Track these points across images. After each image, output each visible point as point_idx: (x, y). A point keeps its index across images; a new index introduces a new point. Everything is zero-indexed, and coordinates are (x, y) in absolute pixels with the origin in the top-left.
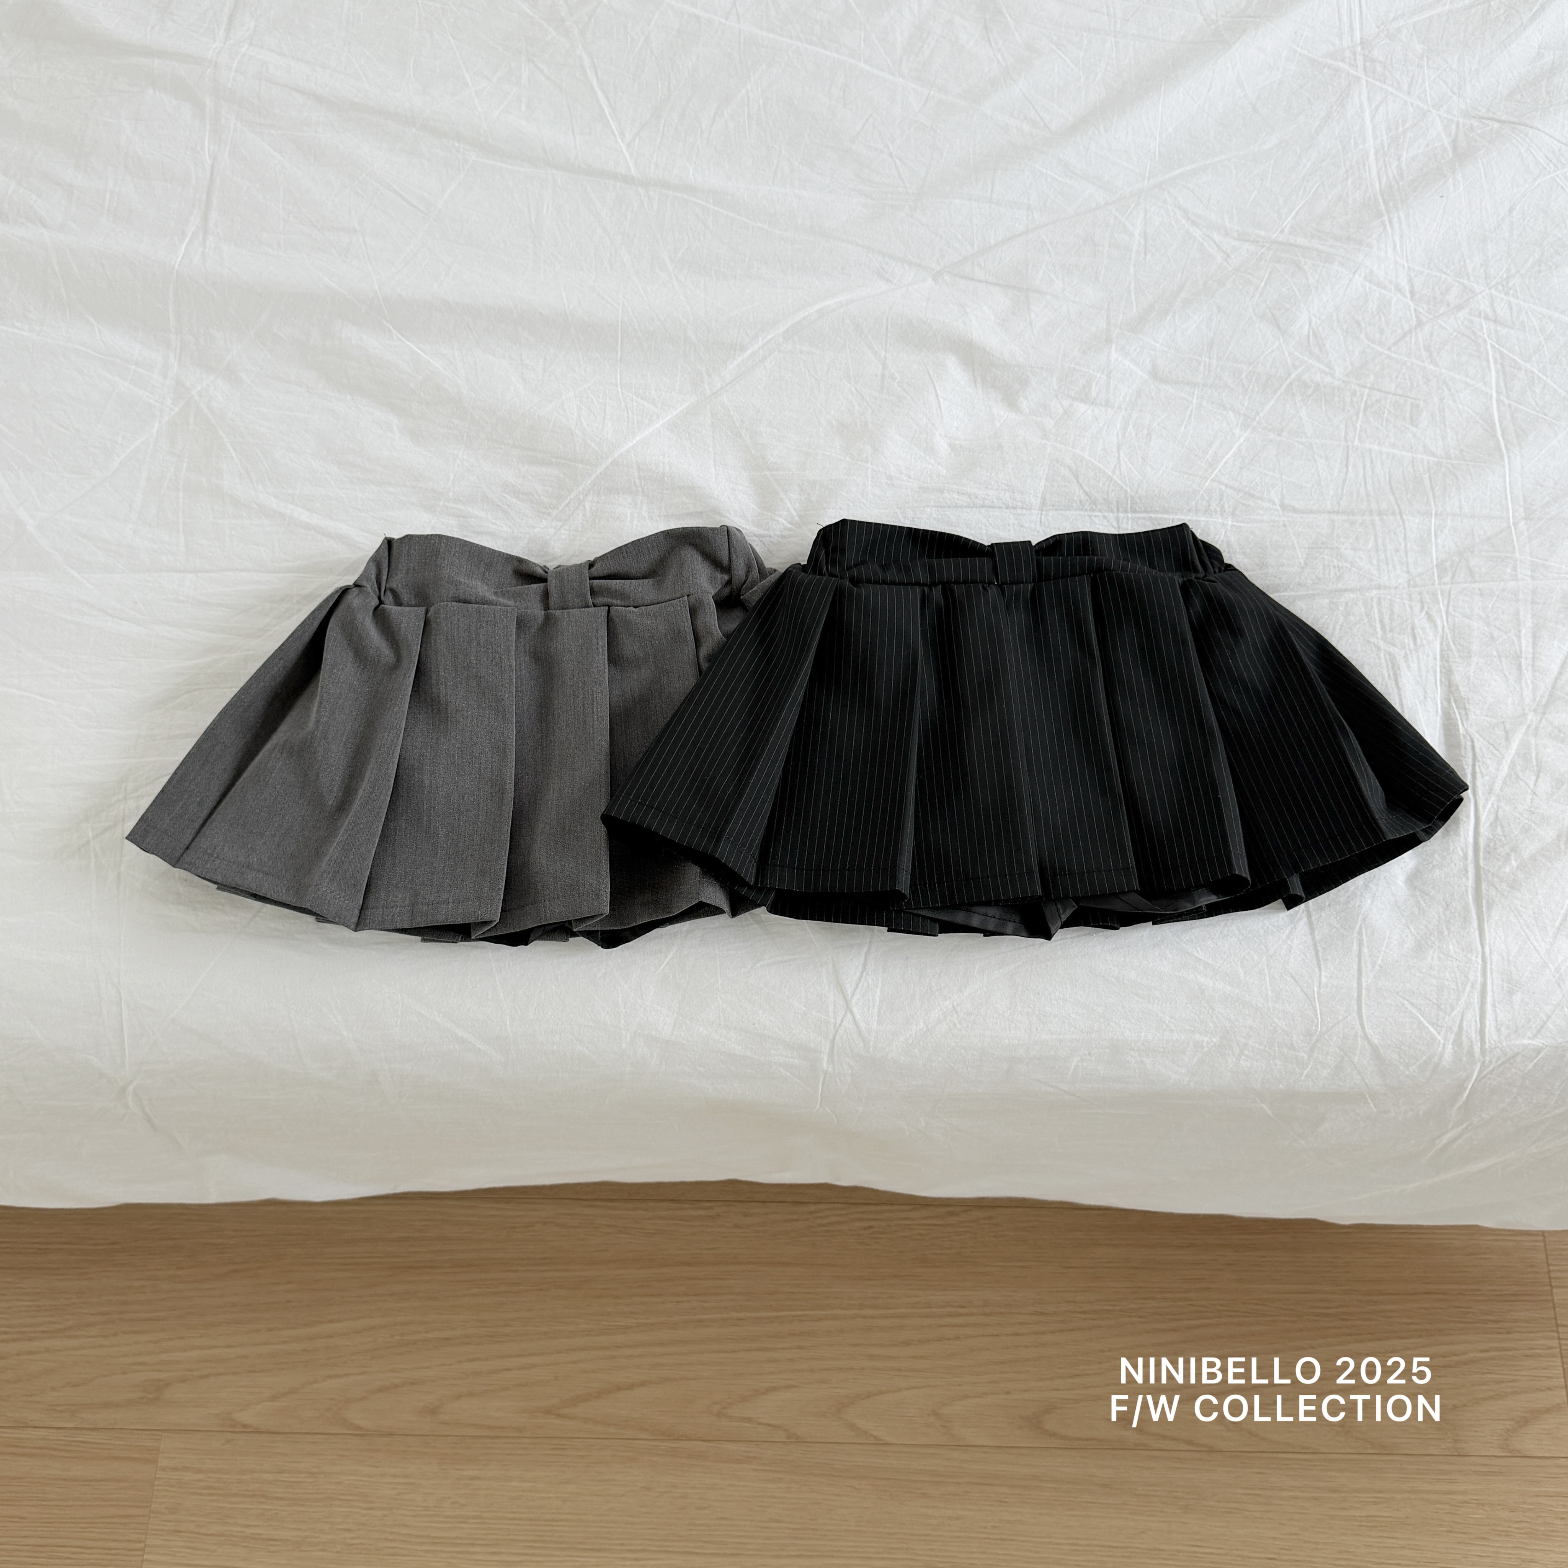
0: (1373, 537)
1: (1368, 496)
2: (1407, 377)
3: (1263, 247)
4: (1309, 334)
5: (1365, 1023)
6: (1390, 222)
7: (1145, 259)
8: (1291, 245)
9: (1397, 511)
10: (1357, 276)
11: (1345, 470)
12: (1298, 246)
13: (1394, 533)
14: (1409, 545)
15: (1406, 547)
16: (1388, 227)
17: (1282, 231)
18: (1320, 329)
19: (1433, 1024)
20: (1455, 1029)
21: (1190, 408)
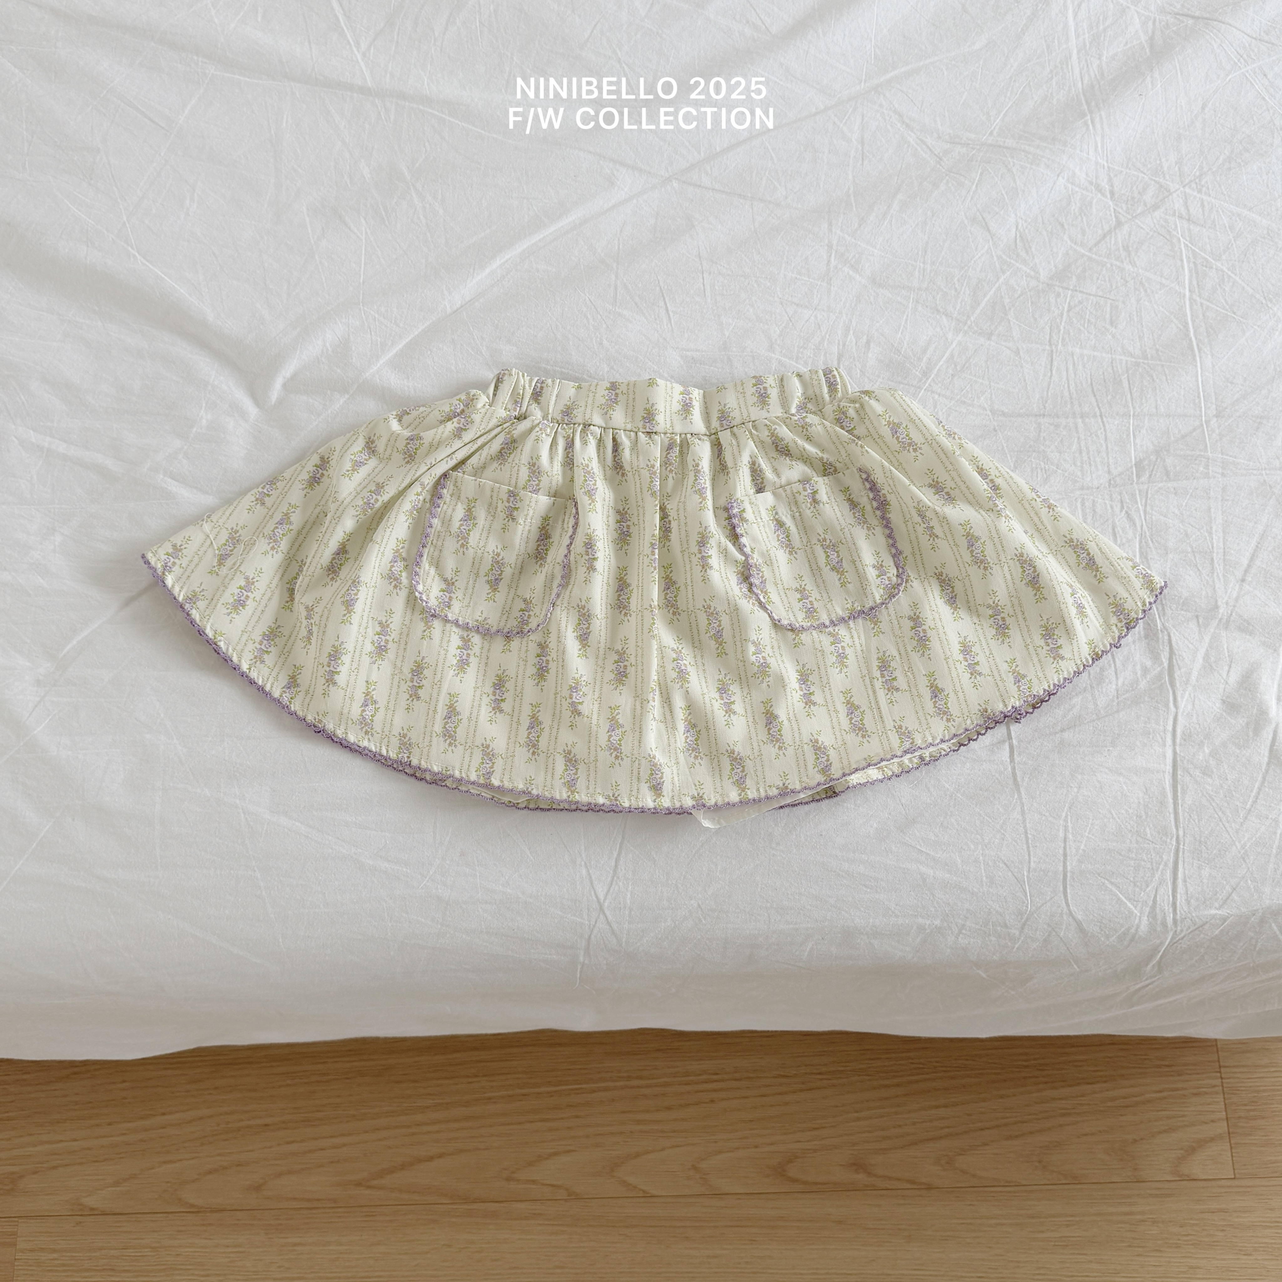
0: (1076, 440)
1: (1071, 398)
2: (1107, 279)
3: (974, 149)
4: (1016, 237)
5: (1070, 902)
6: (1093, 122)
7: (863, 165)
8: (1000, 146)
9: (1098, 414)
10: (1060, 178)
11: (1049, 374)
12: (1007, 148)
13: (1096, 436)
14: (1109, 445)
15: (1107, 448)
16: (1091, 127)
17: (991, 133)
18: (1027, 231)
19: (1129, 900)
20: (1151, 903)
21: (906, 313)
